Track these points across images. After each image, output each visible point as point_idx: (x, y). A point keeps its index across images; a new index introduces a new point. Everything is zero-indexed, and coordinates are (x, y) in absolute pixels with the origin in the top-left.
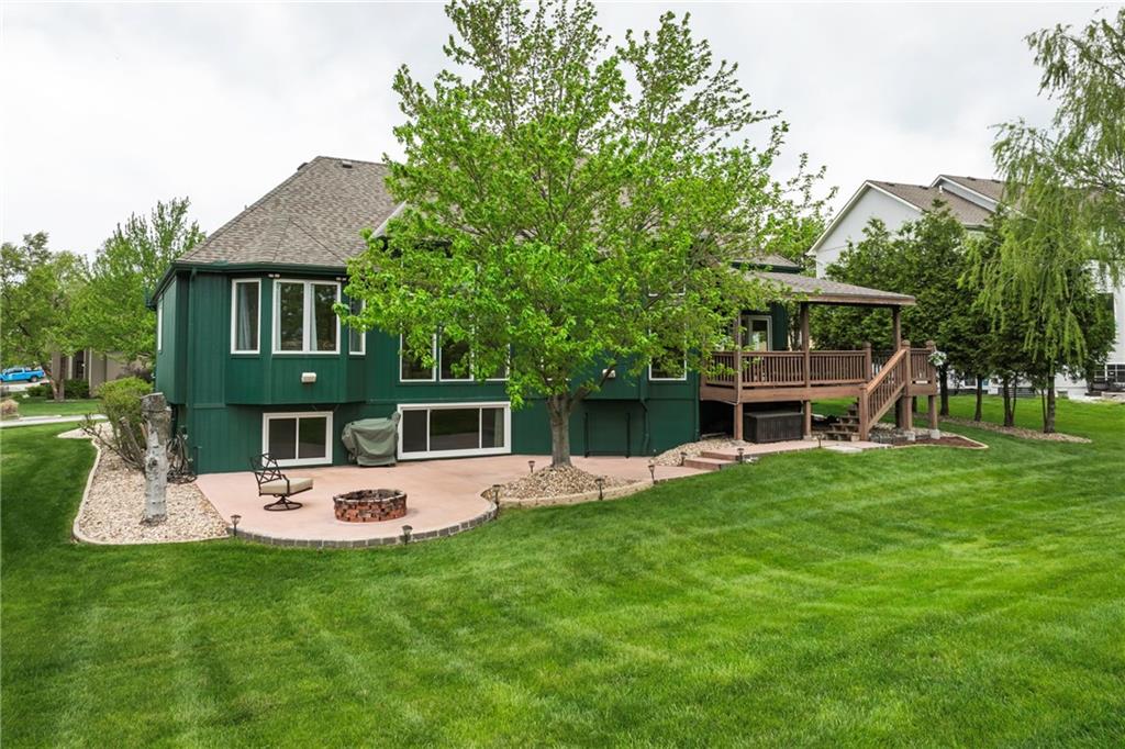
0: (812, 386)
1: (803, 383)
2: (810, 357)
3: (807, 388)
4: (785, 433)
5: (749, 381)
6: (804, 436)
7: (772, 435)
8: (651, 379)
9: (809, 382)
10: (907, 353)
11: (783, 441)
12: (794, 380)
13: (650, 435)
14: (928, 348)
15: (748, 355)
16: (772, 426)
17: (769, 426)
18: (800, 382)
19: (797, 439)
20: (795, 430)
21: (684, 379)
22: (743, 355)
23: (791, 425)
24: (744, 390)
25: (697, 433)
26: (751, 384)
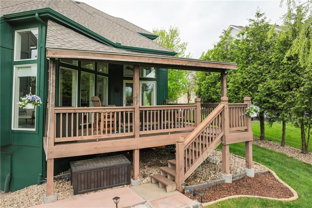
0: (141, 136)
1: (132, 134)
2: (140, 111)
3: (136, 139)
4: (108, 181)
5: (65, 136)
6: (132, 180)
7: (92, 184)
8: (13, 129)
9: (138, 132)
10: (225, 107)
11: (105, 189)
12: (122, 131)
13: (11, 174)
14: (245, 103)
15: (64, 112)
16: (93, 177)
17: (89, 177)
18: (129, 134)
19: (123, 185)
20: (120, 177)
21: (34, 130)
22: (57, 112)
23: (115, 173)
24: (57, 146)
25: (39, 178)
26: (67, 139)
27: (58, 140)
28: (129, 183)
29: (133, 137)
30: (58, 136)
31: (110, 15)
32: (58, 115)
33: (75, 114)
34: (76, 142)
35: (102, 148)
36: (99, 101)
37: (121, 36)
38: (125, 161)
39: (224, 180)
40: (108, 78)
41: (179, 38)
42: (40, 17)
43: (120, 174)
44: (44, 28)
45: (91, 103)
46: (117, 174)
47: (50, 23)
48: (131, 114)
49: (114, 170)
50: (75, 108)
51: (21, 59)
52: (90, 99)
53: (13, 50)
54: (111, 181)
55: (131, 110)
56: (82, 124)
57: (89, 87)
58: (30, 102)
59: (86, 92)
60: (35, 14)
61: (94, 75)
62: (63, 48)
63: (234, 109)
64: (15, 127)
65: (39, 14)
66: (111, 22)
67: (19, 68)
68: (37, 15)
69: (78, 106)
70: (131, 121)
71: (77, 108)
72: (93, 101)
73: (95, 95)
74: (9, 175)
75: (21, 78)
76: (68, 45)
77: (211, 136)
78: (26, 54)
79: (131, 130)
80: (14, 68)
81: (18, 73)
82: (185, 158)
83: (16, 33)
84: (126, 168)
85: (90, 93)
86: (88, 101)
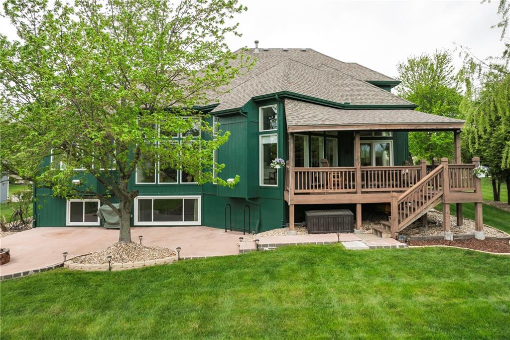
0: (362, 192)
1: (354, 190)
2: (362, 171)
3: (357, 195)
4: (335, 227)
5: (302, 189)
6: (355, 230)
7: (322, 228)
8: (260, 185)
9: (359, 189)
10: (444, 168)
11: (333, 233)
12: (346, 188)
13: (260, 221)
14: (474, 163)
15: (300, 170)
16: (322, 222)
17: (320, 222)
18: (352, 190)
19: (348, 232)
20: (345, 225)
21: (277, 186)
22: (295, 171)
23: (340, 221)
24: (296, 196)
25: (282, 223)
26: (303, 191)
27: (297, 191)
28: (352, 231)
29: (356, 193)
30: (296, 188)
31: (341, 62)
32: (296, 173)
33: (308, 172)
34: (309, 194)
35: (329, 200)
36: (326, 163)
37: (351, 92)
38: (349, 213)
39: (444, 237)
40: (337, 139)
41: (452, 66)
42: (279, 98)
43: (345, 223)
44: (282, 104)
45: (320, 164)
46: (342, 222)
47: (286, 101)
48: (353, 174)
49: (340, 218)
50: (307, 167)
51: (264, 130)
52: (320, 161)
53: (259, 122)
54: (337, 227)
55: (353, 170)
56: (314, 184)
57: (318, 146)
58: (278, 163)
59: (316, 153)
60: (275, 96)
61: (323, 137)
62: (299, 124)
63: (461, 169)
64: (261, 184)
65: (278, 95)
66: (341, 74)
67: (263, 137)
68: (277, 96)
69: (310, 166)
70: (354, 181)
71: (308, 168)
72: (322, 163)
73: (325, 158)
74: (259, 221)
75: (265, 145)
76: (302, 122)
77: (427, 195)
78: (267, 126)
79: (354, 188)
80: (260, 137)
81: (263, 141)
82: (399, 213)
83: (260, 108)
84: (350, 218)
85: (320, 153)
86: (318, 163)
